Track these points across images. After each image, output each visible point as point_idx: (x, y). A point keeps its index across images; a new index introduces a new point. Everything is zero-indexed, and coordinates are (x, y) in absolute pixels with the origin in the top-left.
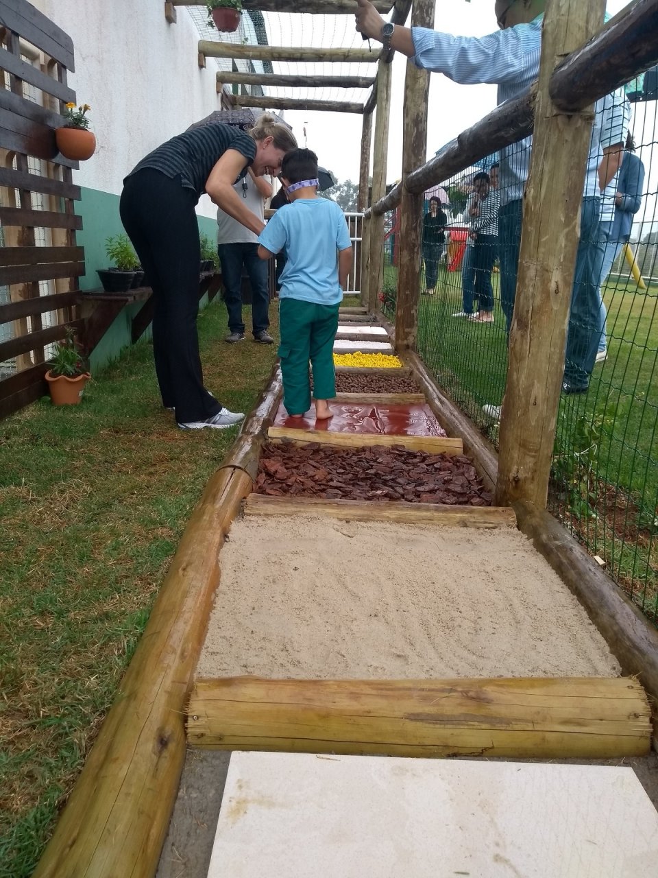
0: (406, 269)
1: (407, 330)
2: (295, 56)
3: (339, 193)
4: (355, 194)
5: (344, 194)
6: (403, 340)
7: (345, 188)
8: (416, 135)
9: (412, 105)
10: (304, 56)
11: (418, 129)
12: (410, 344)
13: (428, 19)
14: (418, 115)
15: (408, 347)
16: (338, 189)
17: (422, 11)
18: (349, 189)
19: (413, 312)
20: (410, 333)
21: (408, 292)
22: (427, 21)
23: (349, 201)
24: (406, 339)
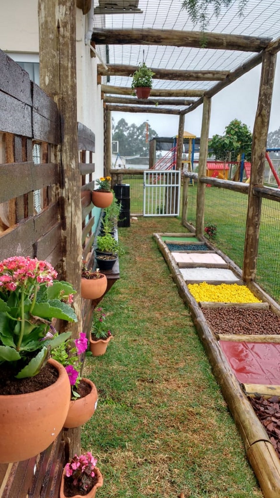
0: (251, 237)
1: (251, 271)
2: (157, 94)
3: (128, 131)
4: (137, 132)
5: (131, 132)
6: (249, 276)
7: (132, 129)
8: (260, 165)
9: (259, 148)
10: (162, 94)
11: (261, 161)
12: (253, 278)
13: (269, 101)
14: (262, 154)
15: (251, 280)
16: (128, 129)
17: (266, 97)
18: (134, 129)
19: (255, 260)
20: (253, 272)
21: (252, 250)
22: (269, 102)
23: (134, 136)
24: (251, 275)
